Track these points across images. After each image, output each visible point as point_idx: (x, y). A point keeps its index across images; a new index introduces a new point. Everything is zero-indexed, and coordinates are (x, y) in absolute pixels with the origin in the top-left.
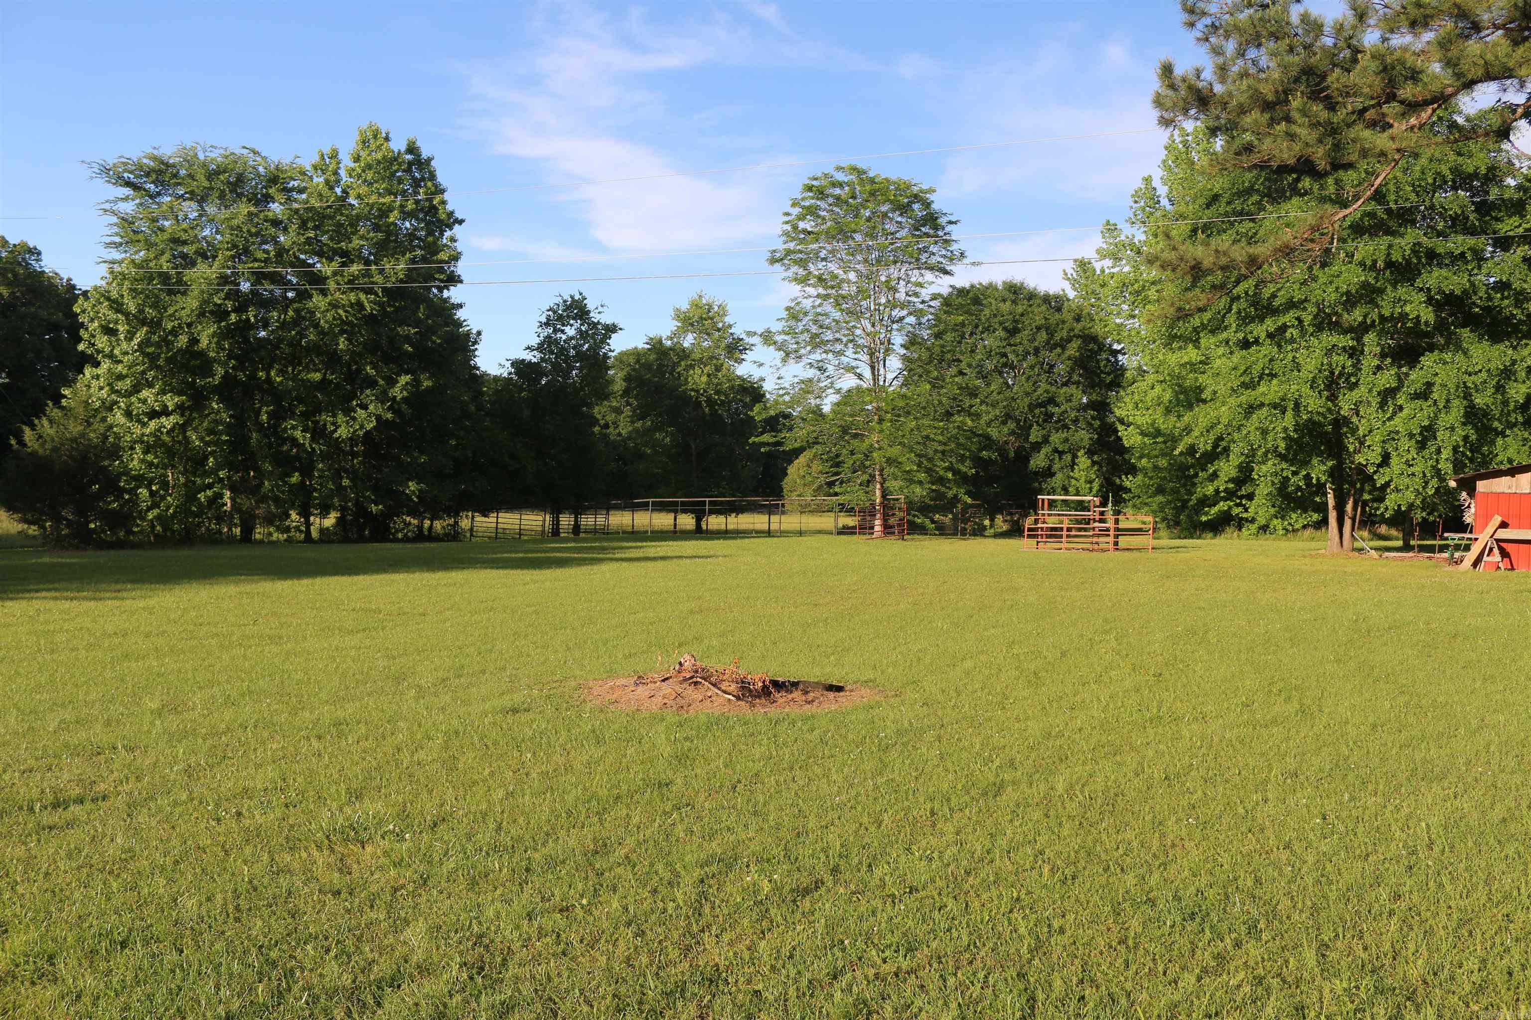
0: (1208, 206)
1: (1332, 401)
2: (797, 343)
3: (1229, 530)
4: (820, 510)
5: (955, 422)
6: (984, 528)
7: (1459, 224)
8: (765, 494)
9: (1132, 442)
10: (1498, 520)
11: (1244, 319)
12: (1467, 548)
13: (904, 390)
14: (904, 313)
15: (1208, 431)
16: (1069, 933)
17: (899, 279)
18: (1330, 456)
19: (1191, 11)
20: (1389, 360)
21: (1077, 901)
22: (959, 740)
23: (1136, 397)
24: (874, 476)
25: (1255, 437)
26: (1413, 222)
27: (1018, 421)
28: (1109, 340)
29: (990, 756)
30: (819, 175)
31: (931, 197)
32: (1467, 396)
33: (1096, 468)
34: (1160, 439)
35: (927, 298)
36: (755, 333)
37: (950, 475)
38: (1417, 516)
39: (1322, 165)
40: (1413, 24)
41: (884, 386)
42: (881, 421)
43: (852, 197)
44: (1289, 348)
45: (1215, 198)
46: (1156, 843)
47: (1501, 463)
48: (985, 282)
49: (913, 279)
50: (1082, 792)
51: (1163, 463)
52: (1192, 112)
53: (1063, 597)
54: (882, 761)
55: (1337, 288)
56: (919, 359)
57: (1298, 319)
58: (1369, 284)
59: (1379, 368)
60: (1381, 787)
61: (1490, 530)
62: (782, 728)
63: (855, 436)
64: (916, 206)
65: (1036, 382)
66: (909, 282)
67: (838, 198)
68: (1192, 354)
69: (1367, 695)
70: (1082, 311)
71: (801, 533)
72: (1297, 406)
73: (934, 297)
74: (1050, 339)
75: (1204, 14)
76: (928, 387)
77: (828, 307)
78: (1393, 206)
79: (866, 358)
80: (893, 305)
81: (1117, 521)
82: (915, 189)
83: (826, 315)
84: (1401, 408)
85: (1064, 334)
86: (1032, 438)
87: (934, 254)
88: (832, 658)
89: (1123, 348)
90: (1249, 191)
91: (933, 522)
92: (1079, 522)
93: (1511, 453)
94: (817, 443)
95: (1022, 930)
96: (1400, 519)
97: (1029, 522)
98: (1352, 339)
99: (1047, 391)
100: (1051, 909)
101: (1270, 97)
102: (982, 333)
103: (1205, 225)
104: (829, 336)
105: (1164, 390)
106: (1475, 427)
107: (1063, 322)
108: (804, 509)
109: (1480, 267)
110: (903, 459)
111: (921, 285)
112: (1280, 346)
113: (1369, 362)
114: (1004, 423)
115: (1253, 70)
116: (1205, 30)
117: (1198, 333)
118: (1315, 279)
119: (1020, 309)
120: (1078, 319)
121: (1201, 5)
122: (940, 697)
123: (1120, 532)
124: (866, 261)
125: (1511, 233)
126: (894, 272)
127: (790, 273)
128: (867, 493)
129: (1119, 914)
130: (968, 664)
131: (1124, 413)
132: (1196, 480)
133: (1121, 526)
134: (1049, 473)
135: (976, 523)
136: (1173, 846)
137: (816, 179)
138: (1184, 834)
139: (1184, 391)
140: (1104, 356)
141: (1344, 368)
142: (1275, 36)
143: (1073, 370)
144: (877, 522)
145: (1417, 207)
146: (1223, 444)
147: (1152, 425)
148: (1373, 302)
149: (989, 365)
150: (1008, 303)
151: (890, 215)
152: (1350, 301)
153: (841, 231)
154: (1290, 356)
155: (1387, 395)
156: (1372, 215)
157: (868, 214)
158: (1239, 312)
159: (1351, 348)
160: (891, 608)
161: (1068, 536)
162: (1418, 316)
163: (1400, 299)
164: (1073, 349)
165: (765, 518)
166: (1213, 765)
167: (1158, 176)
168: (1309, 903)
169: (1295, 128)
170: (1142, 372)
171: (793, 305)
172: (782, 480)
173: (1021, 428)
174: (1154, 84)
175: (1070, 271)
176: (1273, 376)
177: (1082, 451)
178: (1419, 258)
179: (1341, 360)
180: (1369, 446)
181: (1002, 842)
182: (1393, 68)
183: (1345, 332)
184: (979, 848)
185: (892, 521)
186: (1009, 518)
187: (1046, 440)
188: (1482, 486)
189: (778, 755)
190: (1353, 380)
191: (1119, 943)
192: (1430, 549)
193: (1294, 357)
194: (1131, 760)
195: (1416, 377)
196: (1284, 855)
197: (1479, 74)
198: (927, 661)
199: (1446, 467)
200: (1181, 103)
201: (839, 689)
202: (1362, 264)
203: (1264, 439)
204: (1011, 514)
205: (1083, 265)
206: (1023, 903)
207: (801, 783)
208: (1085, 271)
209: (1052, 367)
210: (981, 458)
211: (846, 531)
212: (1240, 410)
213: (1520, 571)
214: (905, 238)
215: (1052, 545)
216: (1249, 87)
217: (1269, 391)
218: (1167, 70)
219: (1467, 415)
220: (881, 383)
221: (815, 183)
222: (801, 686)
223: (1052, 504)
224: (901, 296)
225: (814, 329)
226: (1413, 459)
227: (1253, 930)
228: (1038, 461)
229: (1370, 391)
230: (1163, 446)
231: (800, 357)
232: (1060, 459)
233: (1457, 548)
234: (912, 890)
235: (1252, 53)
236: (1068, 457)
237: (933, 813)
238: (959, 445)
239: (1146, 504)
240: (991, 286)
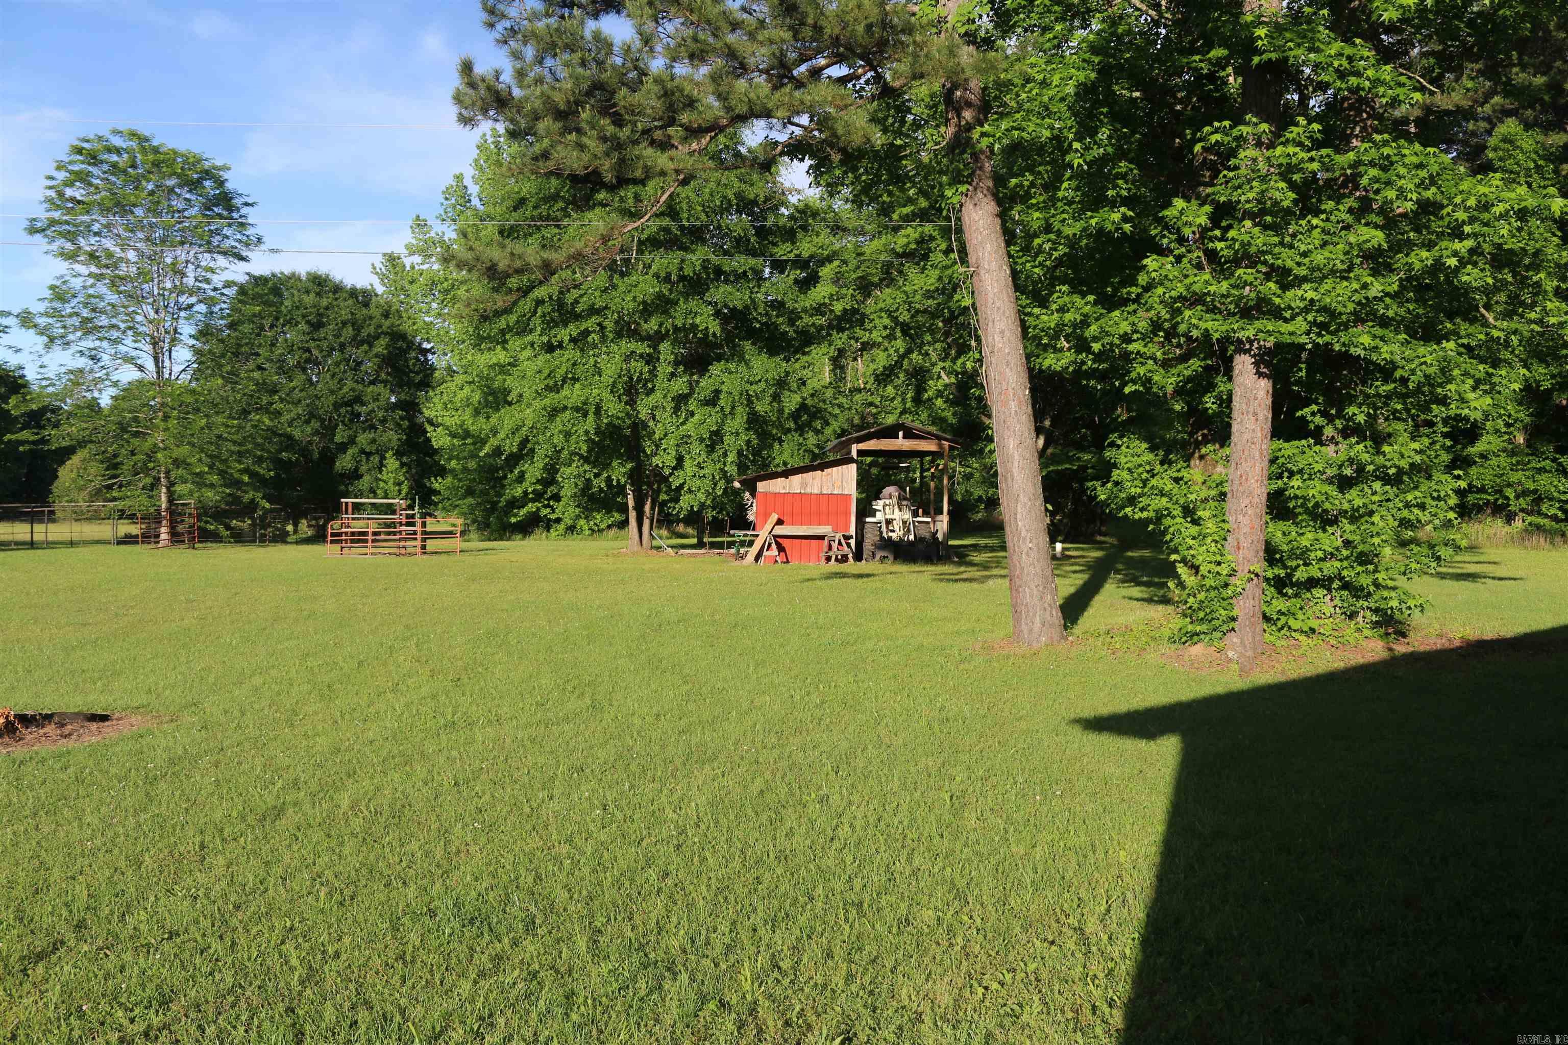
0: (515, 209)
1: (631, 405)
2: (64, 327)
3: (538, 531)
4: (95, 517)
5: (251, 420)
6: (287, 534)
7: (741, 245)
8: (29, 500)
9: (441, 443)
10: (774, 517)
11: (548, 323)
12: (751, 544)
13: (193, 384)
14: (193, 300)
15: (513, 433)
16: (344, 957)
17: (187, 262)
18: (630, 458)
19: (491, 11)
20: (682, 368)
21: (355, 921)
22: (240, 763)
23: (445, 398)
24: (159, 478)
25: (558, 440)
26: (704, 241)
27: (322, 421)
28: (418, 339)
29: (272, 776)
30: (92, 137)
31: (225, 175)
32: (750, 402)
33: (404, 470)
34: (469, 441)
35: (220, 285)
36: (10, 314)
37: (246, 478)
38: (709, 515)
39: (609, 177)
40: (692, 57)
41: (169, 379)
42: (166, 418)
43: (132, 166)
44: (591, 353)
45: (522, 202)
46: (439, 853)
47: (778, 465)
48: (287, 272)
49: (203, 264)
50: (367, 807)
51: (472, 464)
52: (491, 113)
53: (364, 605)
54: (147, 794)
55: (635, 298)
56: (210, 351)
57: (599, 324)
58: (664, 295)
59: (673, 375)
60: (659, 773)
61: (768, 527)
62: (30, 767)
63: (136, 434)
64: (207, 183)
65: (341, 380)
66: (198, 266)
67: (114, 166)
68: (500, 356)
69: (653, 686)
70: (390, 307)
71: (72, 544)
72: (598, 409)
73: (228, 284)
74: (357, 335)
75: (503, 16)
76: (220, 381)
77: (102, 288)
78: (685, 223)
79: (148, 348)
80: (181, 290)
81: (424, 525)
82: (207, 165)
83: (101, 297)
84: (692, 414)
85: (372, 329)
86: (338, 439)
87: (227, 237)
88: (99, 684)
89: (433, 348)
90: (555, 197)
91: (228, 527)
92: (388, 526)
93: (786, 456)
94: (91, 442)
95: (294, 962)
96: (694, 518)
97: (334, 526)
98: (649, 346)
99: (353, 390)
100: (325, 934)
101: (562, 107)
102: (284, 325)
103: (512, 227)
104: (103, 321)
105: (472, 391)
106: (756, 433)
107: (371, 318)
108: (79, 517)
109: (759, 286)
110: (193, 460)
111: (212, 271)
112: (582, 350)
113: (664, 369)
114: (308, 422)
115: (549, 78)
116: (505, 32)
117: (504, 335)
118: (614, 287)
119: (324, 302)
120: (386, 315)
121: (501, 7)
122: (223, 719)
123: (428, 535)
124: (148, 239)
125: (784, 258)
126: (182, 254)
127: (55, 246)
128: (150, 497)
129: (398, 930)
130: (257, 680)
131: (433, 414)
132: (505, 482)
133: (428, 529)
134: (355, 475)
135: (278, 529)
136: (458, 852)
137: (87, 141)
138: (469, 839)
139: (492, 392)
140: (413, 354)
141: (641, 374)
142: (570, 48)
143: (380, 368)
144: (164, 530)
145: (707, 227)
146: (529, 446)
147: (461, 426)
148: (666, 312)
149: (291, 361)
150: (312, 295)
151: (177, 190)
152: (647, 310)
153: (118, 204)
154: (592, 361)
155: (680, 400)
156: (666, 230)
157: (150, 187)
158: (544, 316)
159: (648, 355)
160: (173, 625)
161: (373, 541)
162: (707, 328)
163: (691, 311)
164: (380, 346)
165: (26, 527)
166: (502, 766)
167: (469, 173)
168: (584, 893)
169: (585, 140)
170: (451, 372)
171: (58, 283)
172: (51, 483)
173: (325, 428)
174: (455, 81)
175: (378, 266)
176: (575, 380)
177: (390, 453)
178: (708, 274)
179: (638, 366)
180: (665, 450)
181: (278, 870)
182: (673, 94)
183: (642, 339)
184: (251, 878)
185: (180, 528)
186: (314, 522)
187: (352, 441)
188: (761, 486)
189: (20, 801)
190: (650, 385)
191: (396, 960)
192: (720, 546)
193: (596, 362)
194: (420, 770)
195: (706, 384)
196: (565, 849)
197: (745, 109)
198: (211, 679)
199: (732, 469)
200: (479, 103)
201: (104, 718)
202: (657, 276)
203: (567, 441)
204: (316, 519)
205: (392, 260)
206: (296, 933)
207: (46, 830)
208: (394, 267)
209: (359, 364)
210: (281, 460)
211: (129, 540)
212: (544, 413)
213: (794, 564)
214: (195, 217)
215: (358, 550)
216: (542, 93)
217: (573, 394)
218: (467, 68)
219: (749, 421)
220: (167, 376)
221: (86, 145)
222: (56, 719)
223: (357, 508)
224: (190, 281)
225: (85, 313)
226: (705, 462)
227: (530, 925)
228: (344, 462)
229: (665, 397)
230: (472, 447)
231: (68, 344)
232: (368, 460)
233: (742, 544)
234: (172, 935)
235: (549, 62)
236: (376, 459)
237: (203, 847)
238: (257, 445)
239: (457, 506)
240: (294, 277)
